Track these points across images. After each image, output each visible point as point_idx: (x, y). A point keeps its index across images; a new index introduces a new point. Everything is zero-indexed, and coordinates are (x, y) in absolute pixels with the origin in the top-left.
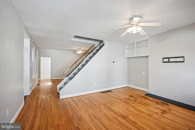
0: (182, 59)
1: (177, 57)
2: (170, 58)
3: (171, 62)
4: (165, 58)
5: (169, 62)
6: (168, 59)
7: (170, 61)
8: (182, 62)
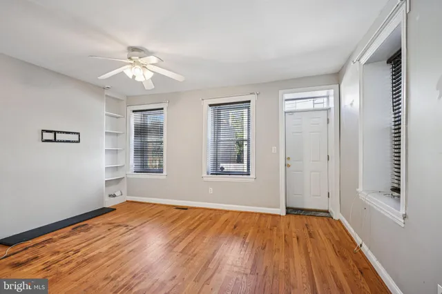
0: (75, 137)
1: (69, 133)
2: (58, 132)
3: (58, 141)
4: (47, 131)
5: (55, 141)
6: (53, 134)
7: (57, 139)
8: (77, 142)
